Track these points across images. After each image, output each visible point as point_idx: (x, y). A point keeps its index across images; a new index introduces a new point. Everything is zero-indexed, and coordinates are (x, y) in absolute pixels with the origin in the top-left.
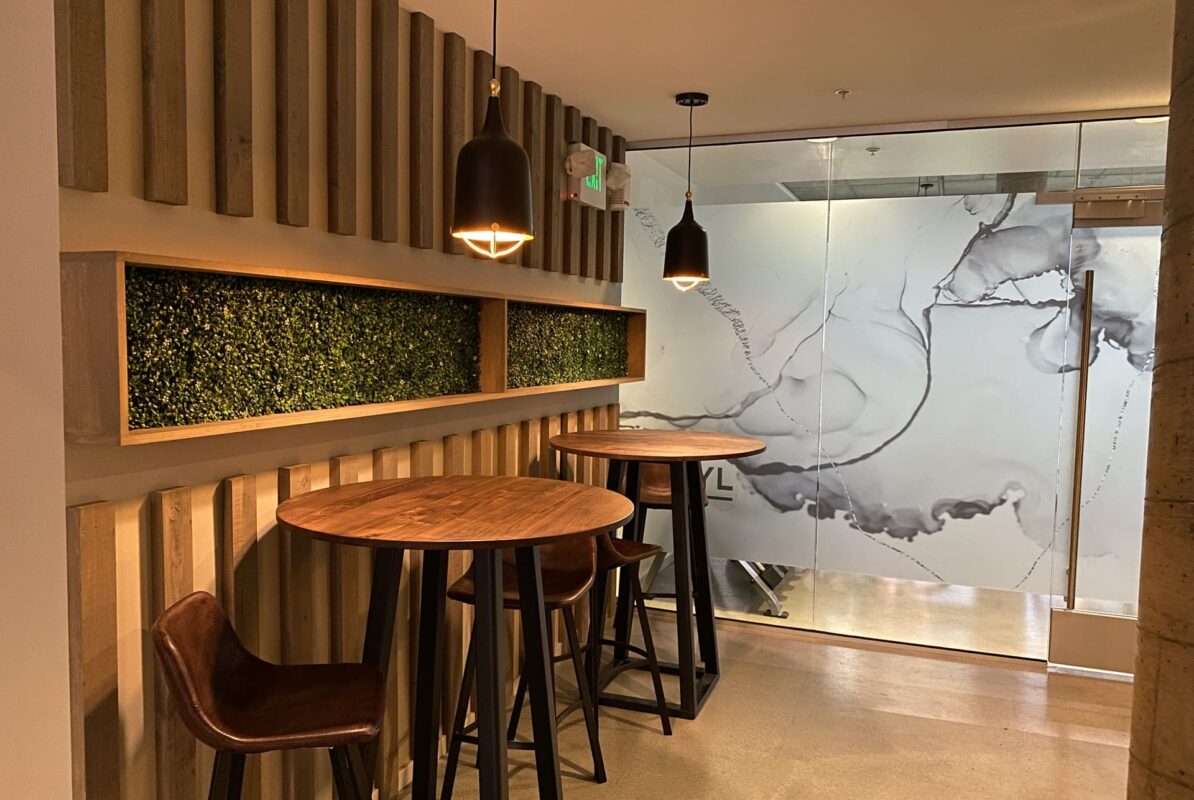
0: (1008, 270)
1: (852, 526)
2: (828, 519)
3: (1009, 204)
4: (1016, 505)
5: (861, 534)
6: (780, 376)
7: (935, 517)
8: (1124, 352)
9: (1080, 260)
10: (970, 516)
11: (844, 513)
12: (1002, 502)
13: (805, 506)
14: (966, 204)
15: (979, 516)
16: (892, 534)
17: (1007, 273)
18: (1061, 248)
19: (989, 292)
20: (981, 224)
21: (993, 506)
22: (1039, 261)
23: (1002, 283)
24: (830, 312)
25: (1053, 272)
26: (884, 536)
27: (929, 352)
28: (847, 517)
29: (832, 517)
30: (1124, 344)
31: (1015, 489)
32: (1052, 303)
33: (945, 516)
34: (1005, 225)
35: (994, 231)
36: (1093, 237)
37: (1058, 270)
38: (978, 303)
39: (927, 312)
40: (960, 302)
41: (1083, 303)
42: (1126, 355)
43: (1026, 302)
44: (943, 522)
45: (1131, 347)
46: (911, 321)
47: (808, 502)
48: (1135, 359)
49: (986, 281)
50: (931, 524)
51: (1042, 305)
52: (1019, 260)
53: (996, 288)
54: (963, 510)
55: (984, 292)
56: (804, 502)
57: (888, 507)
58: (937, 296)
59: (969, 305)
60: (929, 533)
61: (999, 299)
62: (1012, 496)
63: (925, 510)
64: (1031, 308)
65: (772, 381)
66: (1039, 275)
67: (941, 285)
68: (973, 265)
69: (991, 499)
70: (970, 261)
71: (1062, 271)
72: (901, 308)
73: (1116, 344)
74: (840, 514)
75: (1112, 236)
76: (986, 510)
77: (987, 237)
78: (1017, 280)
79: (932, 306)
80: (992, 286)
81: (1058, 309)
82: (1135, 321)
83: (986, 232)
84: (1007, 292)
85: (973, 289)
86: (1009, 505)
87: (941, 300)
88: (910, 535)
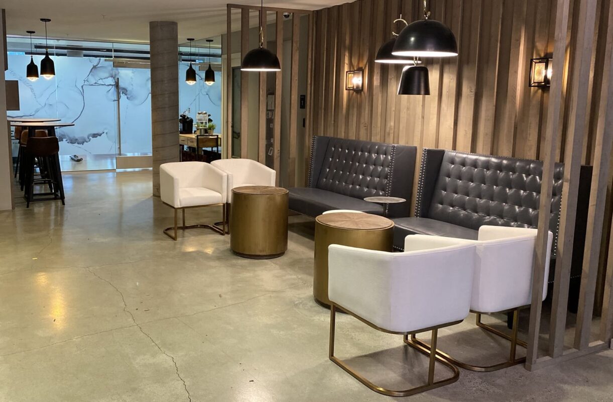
0: (100, 76)
1: (68, 143)
3: (99, 60)
4: (107, 133)
5: (70, 144)
6: (45, 104)
7: (88, 138)
9: (115, 75)
10: (96, 137)
12: (103, 133)
14: (89, 60)
15: (98, 137)
16: (78, 143)
18: (111, 72)
20: (93, 65)
21: (101, 134)
22: (107, 75)
23: (99, 80)
24: (58, 86)
25: (110, 78)
26: (76, 144)
27: (83, 97)
28: (66, 141)
29: (62, 141)
30: (126, 95)
32: (110, 85)
33: (91, 138)
34: (98, 66)
36: (118, 70)
38: (94, 84)
39: (82, 87)
40: (90, 84)
41: (117, 85)
42: (126, 97)
43: (105, 85)
44: (90, 139)
46: (79, 89)
49: (95, 79)
50: (87, 140)
51: (108, 85)
52: (103, 74)
54: (95, 136)
55: (95, 82)
57: (77, 136)
58: (84, 82)
59: (92, 85)
60: (87, 142)
61: (99, 84)
62: (105, 131)
63: (86, 136)
65: (43, 105)
66: (107, 78)
67: (85, 80)
69: (101, 132)
70: (92, 74)
71: (112, 77)
72: (76, 85)
73: (124, 95)
74: (64, 140)
75: (121, 70)
76: (100, 135)
77: (95, 69)
78: (102, 79)
79: (83, 85)
80: (97, 80)
81: (112, 86)
82: (128, 89)
83: (95, 67)
84: (100, 82)
85: (93, 81)
86: (105, 134)
87: (85, 84)
88: (83, 143)
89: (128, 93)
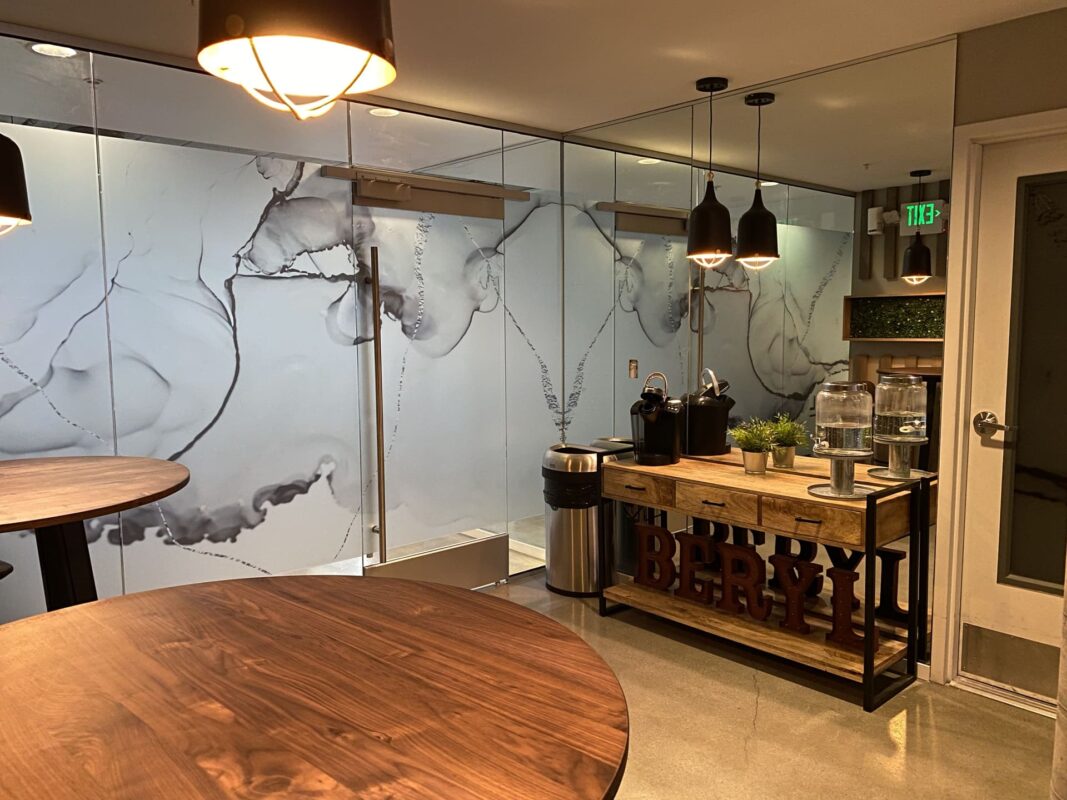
0: (303, 241)
1: (167, 542)
2: (136, 543)
3: (298, 172)
5: (178, 549)
6: (51, 368)
7: (256, 509)
8: (398, 323)
9: (361, 236)
10: (289, 499)
11: (156, 529)
12: (318, 477)
13: (105, 534)
14: (258, 166)
15: (298, 497)
16: (214, 539)
17: (303, 245)
18: (346, 223)
19: (288, 264)
20: (275, 189)
21: (309, 484)
22: (328, 235)
23: (299, 254)
24: (113, 281)
25: (341, 246)
26: (205, 544)
27: (234, 329)
28: (159, 534)
29: (141, 537)
30: (399, 316)
31: (328, 463)
32: (343, 277)
33: (267, 505)
34: (297, 194)
35: (287, 198)
36: (368, 215)
37: (345, 244)
38: (278, 274)
39: (229, 284)
40: (261, 274)
42: (400, 326)
43: (321, 276)
44: (265, 512)
45: (404, 318)
46: (213, 294)
47: (108, 528)
48: (408, 330)
49: (284, 252)
50: (253, 517)
51: (335, 279)
53: (294, 260)
54: (283, 494)
55: (284, 263)
56: (102, 530)
58: (238, 265)
59: (269, 277)
60: (251, 527)
61: (298, 271)
62: (325, 471)
63: (246, 502)
64: (326, 282)
65: (39, 374)
66: (330, 248)
67: (241, 254)
68: (270, 233)
69: (308, 476)
70: (268, 229)
71: (348, 246)
72: (200, 279)
73: (393, 317)
74: (150, 532)
75: (383, 216)
76: (302, 488)
77: (281, 204)
78: (312, 252)
79: (233, 277)
80: (290, 257)
81: (348, 283)
82: (404, 295)
83: (280, 200)
84: (303, 264)
85: (272, 260)
86: (323, 480)
87: (242, 270)
88: (233, 536)
89: (407, 306)
